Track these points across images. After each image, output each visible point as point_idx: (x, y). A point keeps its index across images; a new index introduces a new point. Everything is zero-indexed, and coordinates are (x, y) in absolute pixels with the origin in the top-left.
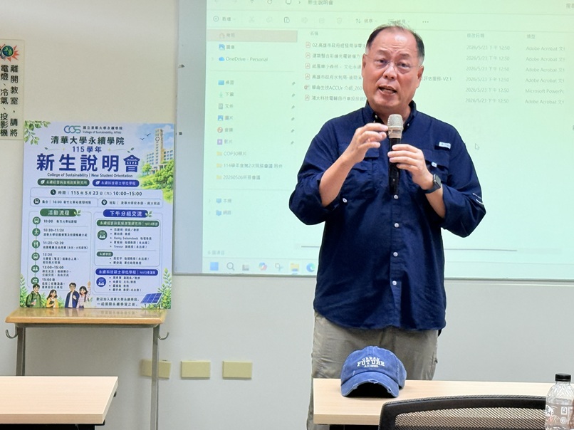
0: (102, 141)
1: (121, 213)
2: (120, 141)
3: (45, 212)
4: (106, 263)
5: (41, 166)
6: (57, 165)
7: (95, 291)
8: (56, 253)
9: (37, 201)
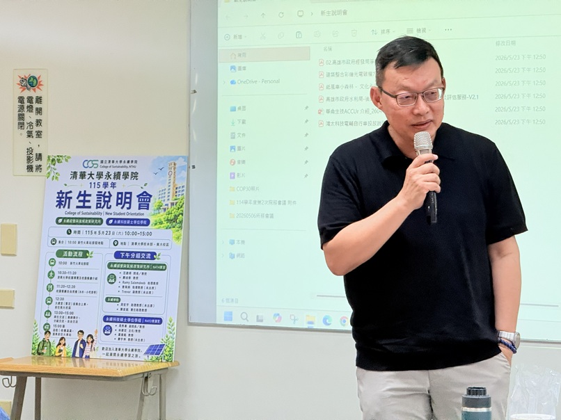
0: (117, 176)
1: (130, 255)
2: (135, 175)
3: (60, 253)
4: (113, 309)
5: (60, 204)
6: (75, 202)
7: (101, 339)
8: (68, 298)
9: (54, 241)
